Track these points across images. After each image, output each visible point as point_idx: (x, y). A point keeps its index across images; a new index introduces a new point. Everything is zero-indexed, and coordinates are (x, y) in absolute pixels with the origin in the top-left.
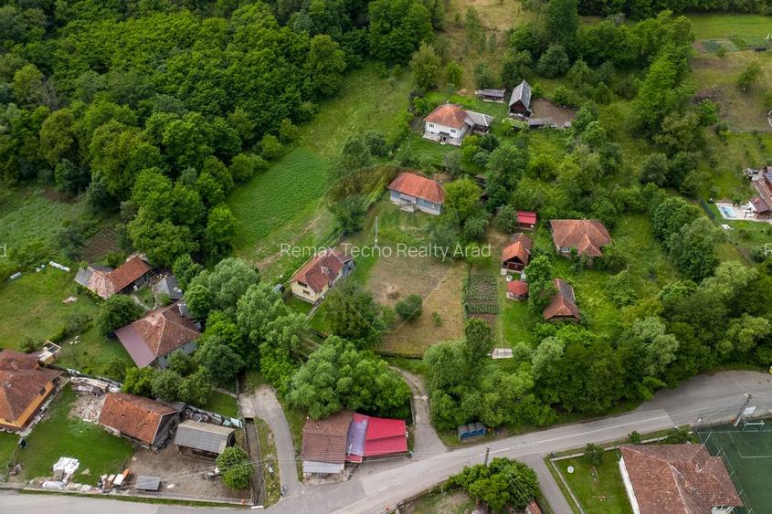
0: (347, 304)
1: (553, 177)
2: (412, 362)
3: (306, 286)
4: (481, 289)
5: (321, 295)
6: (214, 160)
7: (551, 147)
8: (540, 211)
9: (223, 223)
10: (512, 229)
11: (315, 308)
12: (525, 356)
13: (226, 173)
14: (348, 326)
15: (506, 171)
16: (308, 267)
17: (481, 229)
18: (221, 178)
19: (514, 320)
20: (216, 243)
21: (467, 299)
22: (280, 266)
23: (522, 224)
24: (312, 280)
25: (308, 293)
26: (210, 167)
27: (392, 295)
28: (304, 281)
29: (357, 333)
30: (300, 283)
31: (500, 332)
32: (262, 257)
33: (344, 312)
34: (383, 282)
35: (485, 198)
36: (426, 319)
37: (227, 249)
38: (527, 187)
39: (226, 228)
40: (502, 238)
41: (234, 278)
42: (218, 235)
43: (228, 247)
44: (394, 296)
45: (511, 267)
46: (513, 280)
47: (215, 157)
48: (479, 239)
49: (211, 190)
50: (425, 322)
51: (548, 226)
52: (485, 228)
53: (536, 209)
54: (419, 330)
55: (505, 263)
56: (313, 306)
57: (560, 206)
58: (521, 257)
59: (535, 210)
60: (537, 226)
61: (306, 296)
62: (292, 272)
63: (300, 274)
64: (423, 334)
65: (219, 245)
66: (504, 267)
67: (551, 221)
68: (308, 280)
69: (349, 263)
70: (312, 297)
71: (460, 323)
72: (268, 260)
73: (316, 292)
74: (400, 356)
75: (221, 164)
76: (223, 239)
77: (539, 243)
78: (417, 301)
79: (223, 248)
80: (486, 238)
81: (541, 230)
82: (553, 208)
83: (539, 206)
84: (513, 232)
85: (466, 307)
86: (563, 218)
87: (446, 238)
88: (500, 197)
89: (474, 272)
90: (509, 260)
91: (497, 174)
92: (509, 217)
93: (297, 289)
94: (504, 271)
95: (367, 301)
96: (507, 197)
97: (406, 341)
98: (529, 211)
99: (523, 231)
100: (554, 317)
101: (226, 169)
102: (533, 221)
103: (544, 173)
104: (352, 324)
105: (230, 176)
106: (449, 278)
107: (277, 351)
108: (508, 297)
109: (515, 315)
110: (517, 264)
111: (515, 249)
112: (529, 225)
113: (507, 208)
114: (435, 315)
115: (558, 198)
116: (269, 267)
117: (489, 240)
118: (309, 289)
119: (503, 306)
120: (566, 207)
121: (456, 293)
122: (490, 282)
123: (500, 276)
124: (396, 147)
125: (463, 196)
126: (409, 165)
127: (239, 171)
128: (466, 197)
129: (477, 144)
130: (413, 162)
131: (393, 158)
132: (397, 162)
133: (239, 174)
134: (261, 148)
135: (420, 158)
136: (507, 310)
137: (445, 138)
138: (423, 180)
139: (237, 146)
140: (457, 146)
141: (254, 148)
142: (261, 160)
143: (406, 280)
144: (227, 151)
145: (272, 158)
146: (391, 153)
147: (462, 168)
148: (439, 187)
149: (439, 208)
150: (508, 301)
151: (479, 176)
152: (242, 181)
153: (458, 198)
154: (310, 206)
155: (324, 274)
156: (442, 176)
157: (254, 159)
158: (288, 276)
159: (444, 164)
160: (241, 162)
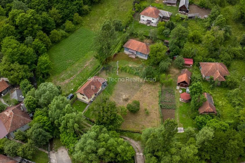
0: (103, 107)
1: (200, 42)
2: (135, 135)
3: (84, 95)
4: (167, 96)
5: (91, 99)
6: (41, 32)
7: (198, 27)
8: (195, 58)
9: (44, 64)
10: (181, 67)
11: (88, 106)
12: (192, 134)
13: (47, 39)
14: (103, 119)
15: (180, 39)
16: (85, 85)
17: (167, 67)
18: (45, 41)
19: (183, 112)
20: (42, 73)
21: (161, 102)
22: (72, 84)
23: (186, 65)
24: (87, 92)
25: (85, 98)
26: (39, 36)
27: (125, 99)
28: (83, 93)
29: (108, 122)
30: (81, 94)
31: (178, 119)
32: (64, 79)
33: (101, 112)
34: (121, 93)
35: (169, 52)
36: (142, 113)
37: (47, 76)
38: (188, 47)
39: (45, 66)
40: (177, 71)
42: (43, 69)
43: (48, 74)
44: (126, 100)
45: (182, 86)
46: (183, 92)
47: (42, 31)
48: (166, 71)
49: (40, 47)
50: (141, 113)
51: (198, 65)
52: (169, 66)
53: (193, 57)
54: (138, 118)
55: (179, 84)
56: (88, 104)
57: (204, 56)
58: (187, 81)
59: (192, 58)
60: (193, 65)
61: (84, 100)
62: (78, 87)
63: (81, 89)
64: (140, 120)
65: (43, 74)
66: (178, 86)
67: (200, 63)
68: (85, 92)
69: (105, 83)
70: (87, 100)
71: (158, 114)
72: (67, 81)
73: (89, 98)
74: (129, 131)
75: (45, 34)
76: (45, 71)
77: (195, 74)
78: (137, 104)
79: (45, 75)
81: (195, 67)
82: (201, 57)
83: (195, 56)
84: (183, 68)
85: (161, 106)
86: (205, 61)
87: (151, 72)
88: (177, 51)
89: (164, 88)
90: (181, 83)
91: (176, 41)
92: (180, 61)
93: (80, 97)
94: (178, 88)
95: (113, 106)
96: (180, 52)
97: (131, 123)
98: (189, 58)
99: (187, 68)
100: (204, 112)
101: (47, 37)
102: (191, 63)
103: (196, 40)
104: (105, 118)
105: (49, 40)
106: (153, 91)
107: (68, 131)
108: (180, 100)
109: (185, 110)
110: (184, 84)
111: (183, 77)
112: (189, 65)
113: (180, 57)
114: (146, 110)
115: (202, 52)
116: (67, 85)
117: (170, 72)
118: (85, 97)
119: (178, 105)
120: (207, 57)
121: (155, 98)
122: (172, 93)
123: (176, 90)
124: (127, 27)
125: (159, 51)
126: (133, 35)
127: (54, 38)
128: (161, 52)
129: (164, 26)
130: (135, 34)
131: (125, 32)
132: (127, 34)
133: (54, 39)
134: (64, 27)
135: (138, 32)
136: (180, 107)
137: (149, 23)
138: (140, 43)
139: (53, 26)
140: (155, 27)
141: (62, 27)
142: (65, 32)
143: (132, 92)
144: (48, 28)
145: (69, 32)
146: (124, 30)
147: (158, 37)
148: (147, 46)
149: (147, 56)
150: (181, 102)
151: (166, 41)
152: (55, 42)
153: (156, 52)
154: (87, 55)
155: (93, 89)
156: (148, 41)
157: (61, 32)
158: (75, 90)
159: (149, 35)
160: (55, 33)
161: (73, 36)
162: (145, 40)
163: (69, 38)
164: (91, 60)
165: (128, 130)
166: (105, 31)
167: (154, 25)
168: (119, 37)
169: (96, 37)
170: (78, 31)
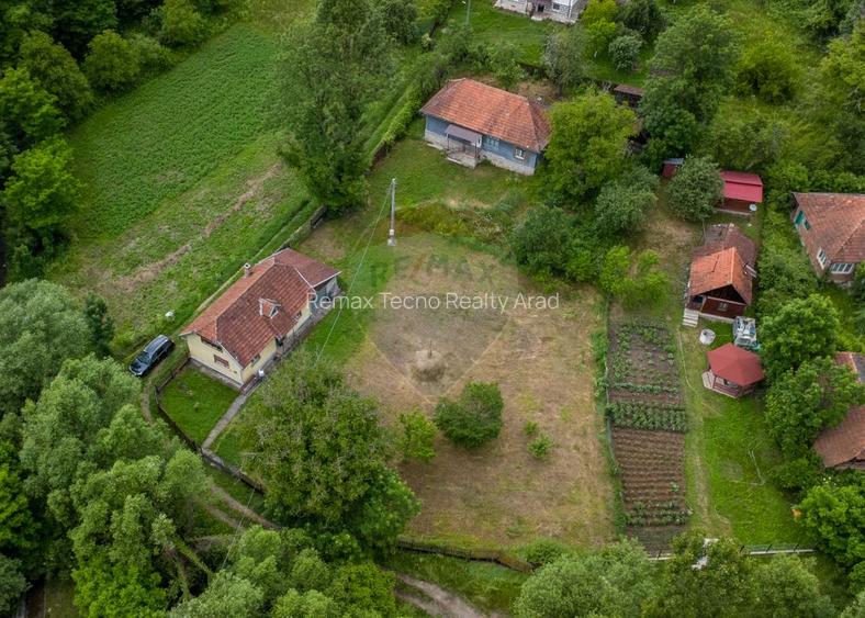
0: (308, 431)
1: (788, 94)
2: (478, 571)
3: (219, 348)
4: (638, 360)
5: (257, 368)
6: (39, 40)
7: (773, 29)
8: (772, 171)
9: (38, 185)
10: (702, 215)
11: (241, 401)
12: (805, 598)
13: (69, 69)
14: (307, 494)
15: (699, 75)
16: (231, 295)
17: (639, 214)
18: (58, 81)
19: (727, 451)
20: (29, 229)
21: (607, 391)
22: (172, 286)
23: (730, 203)
24: (233, 334)
25: (226, 363)
26: (33, 55)
27: (425, 372)
28: (214, 336)
29: (332, 514)
30: (204, 340)
31: (700, 486)
32: (134, 264)
33: (297, 457)
34: (406, 336)
35: (640, 140)
36: (510, 447)
37: (56, 243)
38: (732, 117)
39: (42, 197)
40: (682, 235)
41: (27, 336)
42: (33, 214)
43: (60, 237)
44: (431, 376)
45: (711, 308)
46: (717, 343)
47: (46, 36)
48: (627, 233)
49: (27, 108)
50: (506, 449)
51: (789, 207)
52: (645, 208)
53: (760, 166)
54: (492, 472)
55: (697, 299)
56: (238, 393)
57: (821, 160)
58: (739, 287)
59: (757, 170)
60: (764, 206)
61: (219, 367)
62: (196, 302)
63: (211, 311)
64: (503, 484)
65: (34, 233)
66: (691, 307)
67: (799, 196)
68: (223, 335)
69: (329, 287)
70: (235, 373)
71: (594, 454)
72: (147, 272)
73: (243, 363)
74: (446, 552)
75: (58, 50)
76: (40, 223)
77: (777, 251)
78: (490, 402)
79: (45, 241)
80: (642, 233)
81: (775, 218)
82: (800, 166)
83: (770, 161)
84: (713, 218)
85: (609, 413)
86: (822, 189)
87: (557, 236)
88: (682, 137)
89: (619, 316)
90: (707, 294)
91: (681, 83)
92: (703, 185)
93: (202, 353)
94: (691, 317)
96: (697, 139)
97: (458, 502)
98: (743, 171)
99: (730, 218)
100: (854, 461)
101: (70, 62)
102: (755, 195)
103: (768, 85)
104: (318, 494)
105: (83, 80)
106: (562, 330)
107: (113, 554)
108: (708, 385)
109: (733, 437)
110: (724, 303)
111: (721, 266)
112: (744, 205)
113: (699, 163)
114: (531, 431)
115: (801, 142)
116: (147, 289)
117: (649, 238)
118: (225, 355)
119: (699, 410)
120: (831, 166)
121: (578, 369)
122: (659, 343)
123: (683, 328)
124: (438, 24)
125: (598, 133)
126: (466, 62)
127: (104, 69)
128: (607, 137)
129: (615, 18)
130: (474, 56)
131: (430, 47)
132: (440, 56)
133: (105, 75)
134: (158, 23)
135: (489, 48)
136: (710, 421)
137: (541, 9)
138: (500, 94)
139: (104, 15)
140: (569, 25)
141: (146, 21)
142: (157, 46)
143: (460, 332)
144: (81, 24)
145: (181, 44)
146: (427, 38)
147: (586, 69)
148: (535, 111)
149: (533, 159)
150: (709, 395)
151: (622, 88)
152: (113, 90)
153: (585, 137)
154: (252, 147)
155: (266, 318)
156: (538, 89)
157: (143, 43)
158: (182, 318)
159: (546, 59)
160: (109, 48)
161: (194, 62)
162: (524, 85)
163: (176, 75)
164: (269, 174)
165: (439, 542)
166: (331, 27)
167: (563, 19)
168: (402, 69)
169: (286, 55)
170: (215, 43)
